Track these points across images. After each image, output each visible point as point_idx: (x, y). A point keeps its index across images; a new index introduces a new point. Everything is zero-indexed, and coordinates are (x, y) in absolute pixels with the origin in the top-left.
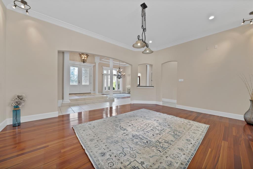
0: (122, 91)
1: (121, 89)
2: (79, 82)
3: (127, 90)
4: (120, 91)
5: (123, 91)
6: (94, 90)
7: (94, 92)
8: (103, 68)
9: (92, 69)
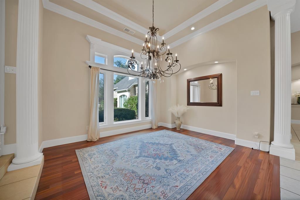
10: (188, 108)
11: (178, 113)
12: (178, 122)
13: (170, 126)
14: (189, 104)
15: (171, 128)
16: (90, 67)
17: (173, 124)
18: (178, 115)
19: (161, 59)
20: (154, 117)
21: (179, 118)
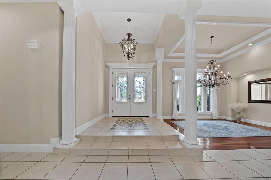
0: (217, 114)
1: (213, 110)
2: (130, 97)
3: (230, 113)
4: (211, 115)
5: (219, 115)
6: (155, 111)
7: (154, 115)
8: (173, 71)
9: (151, 72)
10: (249, 105)
11: (237, 109)
12: (238, 116)
13: (230, 119)
14: (250, 101)
15: (231, 120)
16: (173, 83)
17: (233, 118)
18: (238, 110)
19: (218, 77)
20: (214, 112)
21: (239, 113)
